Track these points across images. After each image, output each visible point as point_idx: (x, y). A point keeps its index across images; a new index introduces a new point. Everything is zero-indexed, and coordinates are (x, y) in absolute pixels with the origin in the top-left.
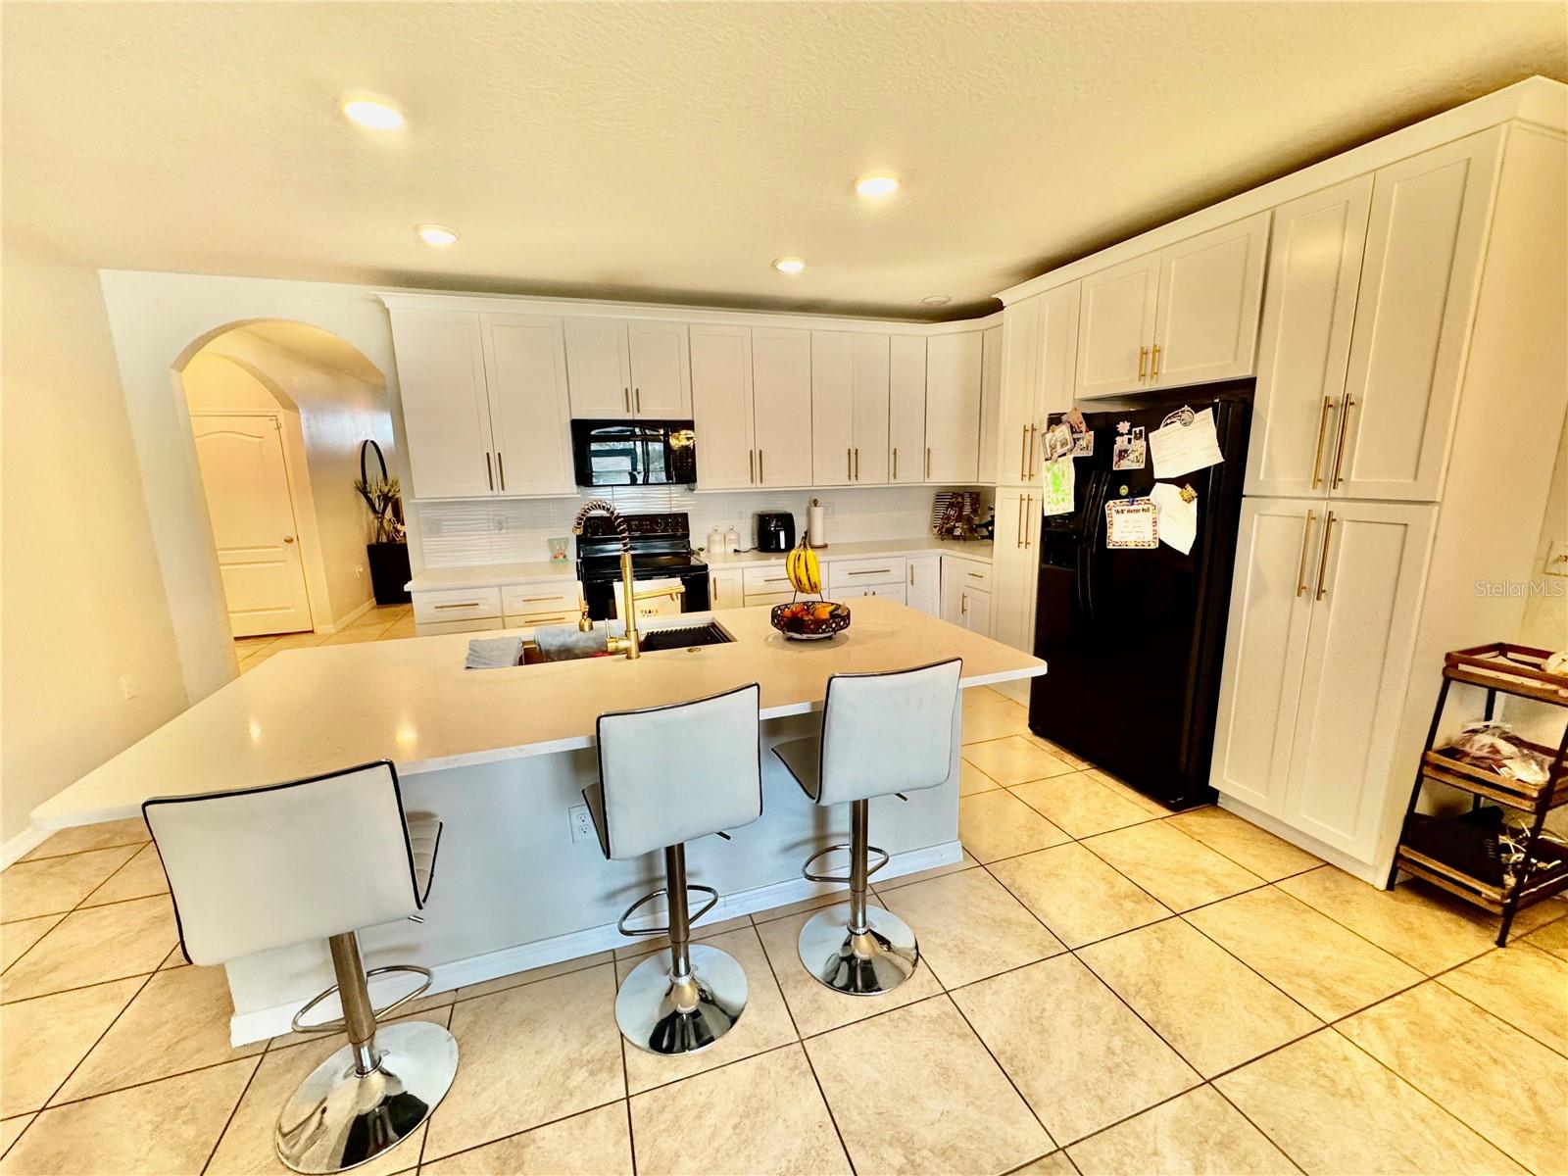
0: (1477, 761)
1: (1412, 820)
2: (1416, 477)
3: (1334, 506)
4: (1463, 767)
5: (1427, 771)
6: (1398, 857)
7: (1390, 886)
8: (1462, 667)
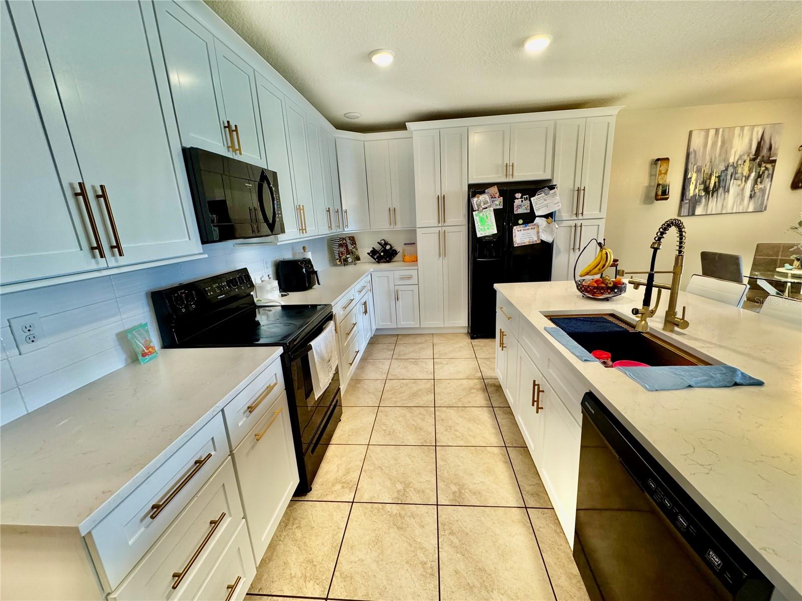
2: (600, 212)
3: (581, 221)
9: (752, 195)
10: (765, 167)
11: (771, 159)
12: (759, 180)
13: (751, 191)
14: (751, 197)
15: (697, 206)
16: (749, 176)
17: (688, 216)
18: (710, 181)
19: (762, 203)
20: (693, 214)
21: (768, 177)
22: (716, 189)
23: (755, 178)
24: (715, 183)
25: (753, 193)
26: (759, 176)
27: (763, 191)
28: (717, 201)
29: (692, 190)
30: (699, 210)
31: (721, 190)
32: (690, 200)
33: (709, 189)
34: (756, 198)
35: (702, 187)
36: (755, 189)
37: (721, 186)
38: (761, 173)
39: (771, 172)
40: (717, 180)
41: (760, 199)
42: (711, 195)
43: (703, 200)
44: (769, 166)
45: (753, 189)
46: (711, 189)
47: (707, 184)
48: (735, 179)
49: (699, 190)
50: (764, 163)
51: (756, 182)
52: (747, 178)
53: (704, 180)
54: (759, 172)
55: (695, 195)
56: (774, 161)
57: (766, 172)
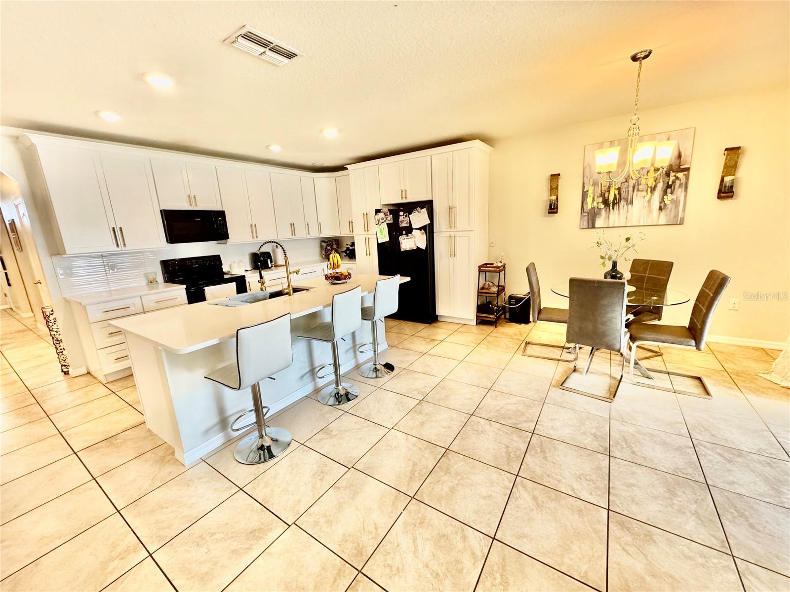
0: (487, 289)
1: (478, 307)
2: (469, 225)
3: (454, 233)
4: (485, 291)
5: (479, 294)
6: (477, 316)
7: (477, 324)
8: (482, 268)
9: (662, 207)
10: (675, 176)
11: (681, 167)
12: (669, 190)
13: (660, 203)
14: (660, 209)
15: (597, 219)
16: (655, 186)
17: (588, 228)
18: (609, 194)
19: (676, 216)
20: (593, 227)
21: (680, 186)
22: (616, 202)
23: (663, 189)
24: (615, 196)
25: (662, 205)
26: (668, 186)
27: (676, 202)
28: (619, 213)
29: (589, 205)
30: (599, 223)
31: (622, 203)
32: (588, 213)
33: (609, 201)
34: (669, 210)
35: (601, 199)
36: (665, 200)
37: (622, 198)
38: (670, 183)
39: (683, 181)
40: (617, 192)
41: (673, 211)
42: (611, 207)
43: (603, 212)
44: (680, 175)
45: (663, 200)
46: (611, 202)
47: (606, 195)
48: (638, 190)
49: (598, 203)
50: (673, 172)
51: (665, 193)
52: (653, 189)
53: (601, 192)
54: (668, 183)
55: (593, 208)
56: (688, 169)
57: (678, 182)
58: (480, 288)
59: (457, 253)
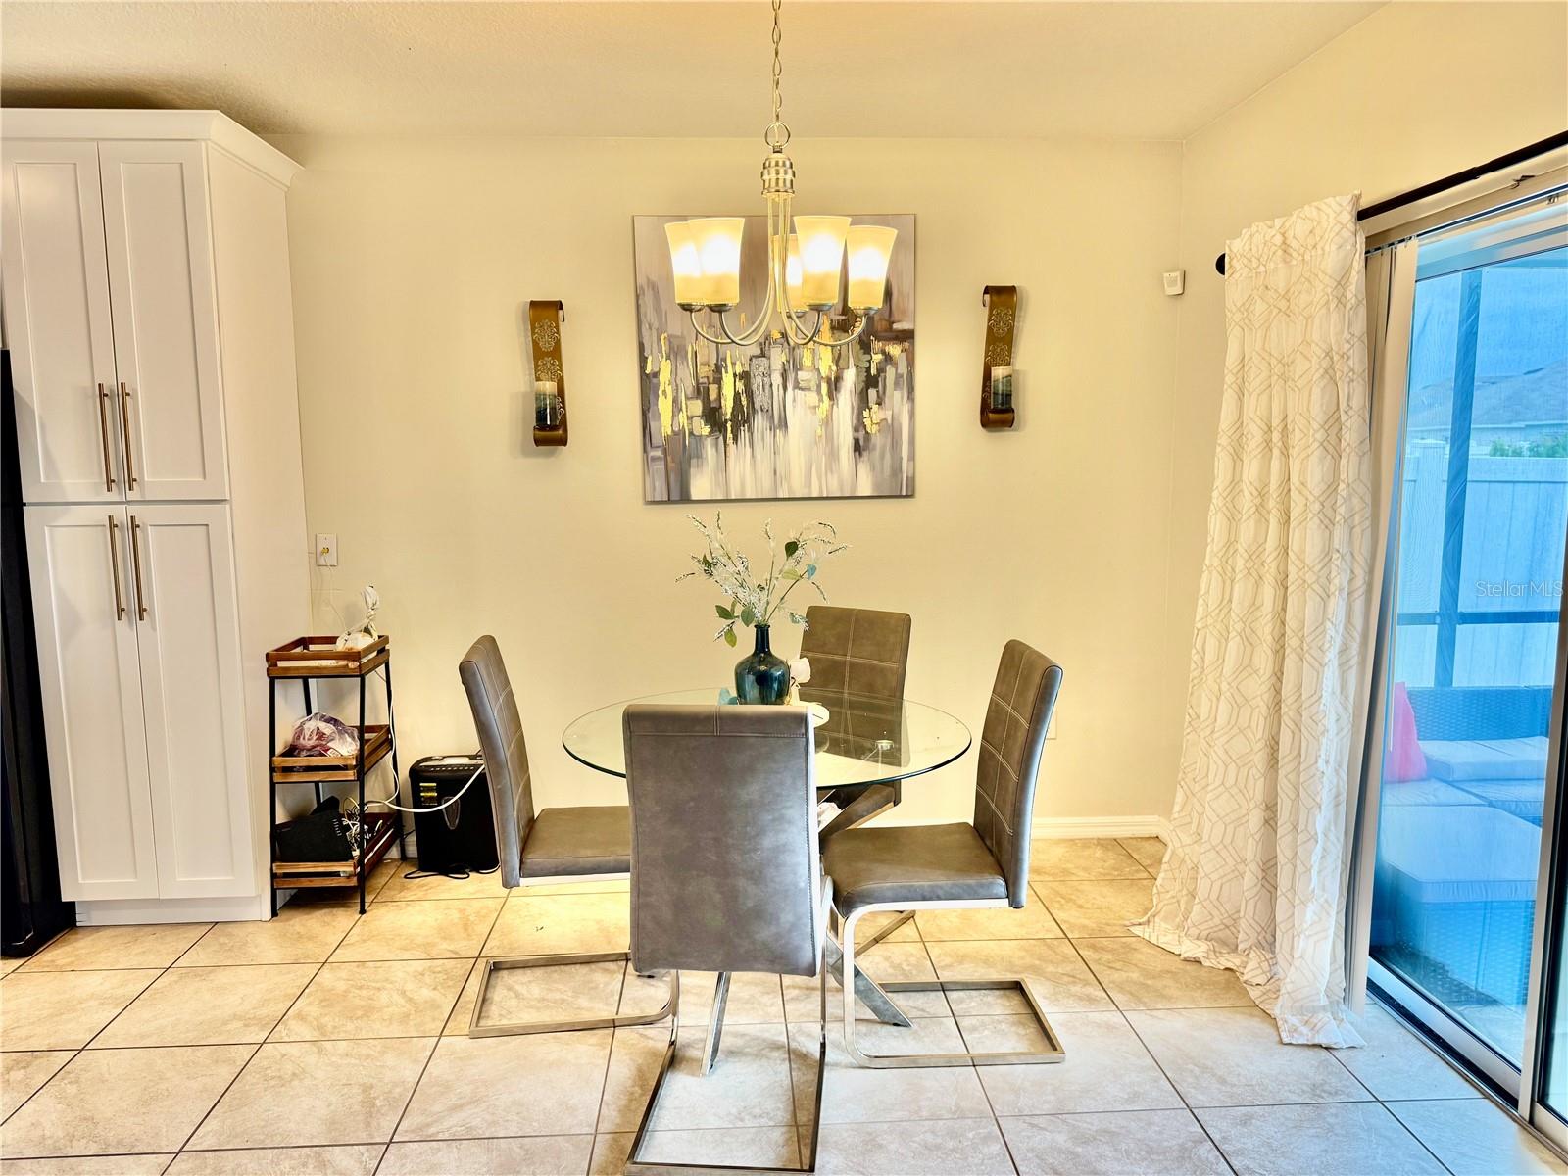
0: (311, 751)
1: (277, 833)
2: (205, 478)
3: (133, 510)
4: (302, 761)
5: (278, 778)
6: (274, 876)
7: (275, 914)
8: (281, 664)
9: (862, 442)
10: (883, 352)
11: (895, 326)
12: (872, 393)
13: (856, 430)
14: (858, 447)
15: (693, 471)
16: (838, 379)
17: (670, 501)
18: (720, 389)
19: (896, 471)
20: (685, 498)
21: (897, 384)
22: (743, 417)
23: (858, 390)
24: (737, 396)
25: (861, 435)
26: (871, 381)
27: (891, 429)
28: (753, 455)
29: (666, 421)
30: (701, 485)
31: (760, 422)
32: (665, 451)
33: (721, 414)
34: (877, 453)
35: (697, 407)
36: (867, 422)
37: (757, 406)
38: (873, 372)
39: (903, 369)
40: (740, 386)
41: (888, 456)
42: (730, 435)
43: (709, 450)
44: (894, 350)
45: (859, 425)
46: (729, 417)
47: (713, 395)
48: (797, 386)
49: (690, 418)
50: (878, 339)
51: (863, 402)
52: (835, 384)
53: (698, 384)
54: (868, 369)
55: (678, 434)
56: (907, 336)
57: (890, 371)
58: (279, 749)
59: (156, 596)
